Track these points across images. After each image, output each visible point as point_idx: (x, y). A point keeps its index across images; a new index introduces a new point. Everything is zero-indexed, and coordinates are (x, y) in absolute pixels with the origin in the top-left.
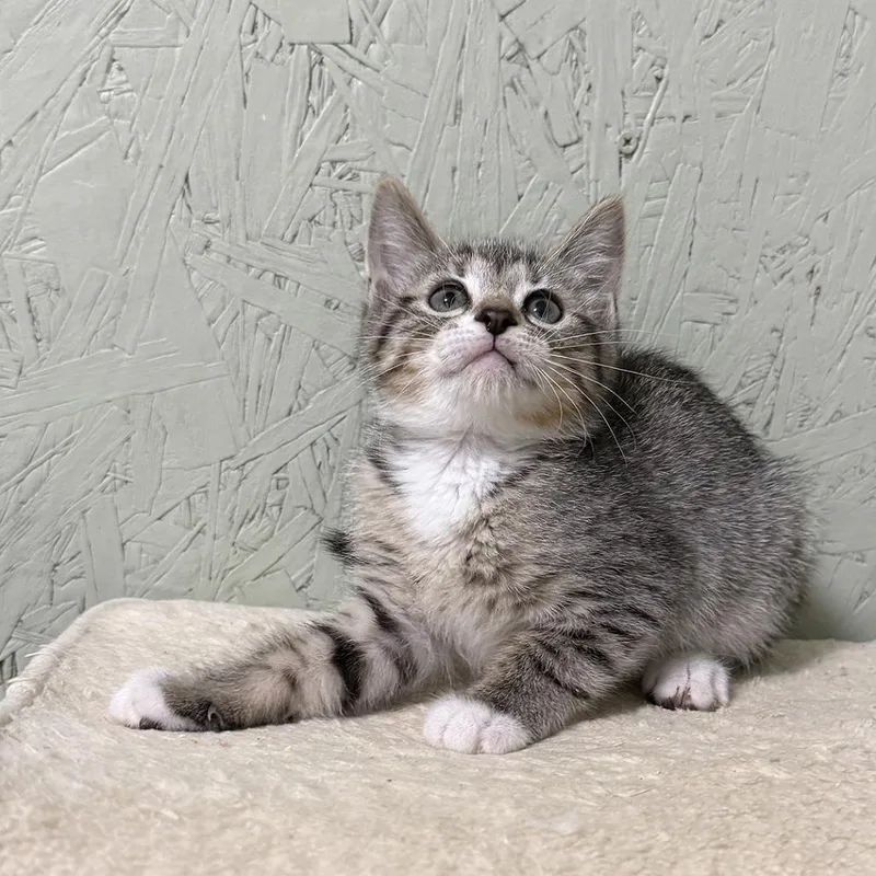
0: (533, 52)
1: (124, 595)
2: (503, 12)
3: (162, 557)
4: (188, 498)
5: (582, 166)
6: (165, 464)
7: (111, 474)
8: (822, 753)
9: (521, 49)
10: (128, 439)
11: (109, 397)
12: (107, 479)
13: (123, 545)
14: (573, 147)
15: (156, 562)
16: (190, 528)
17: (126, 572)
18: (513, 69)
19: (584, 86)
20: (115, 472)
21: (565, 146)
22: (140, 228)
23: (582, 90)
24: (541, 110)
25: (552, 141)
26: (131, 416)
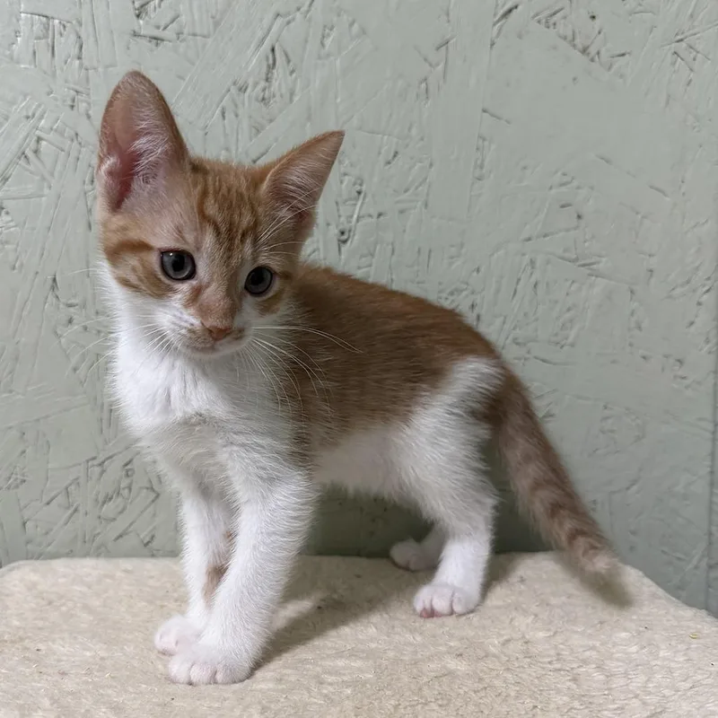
1: (27, 559)
2: (254, 158)
3: (51, 530)
4: (67, 488)
5: (314, 252)
6: (50, 466)
7: (14, 476)
8: (494, 646)
10: (24, 452)
11: (11, 424)
12: (12, 480)
13: (24, 524)
15: (47, 533)
16: (68, 508)
17: (28, 542)
20: (16, 474)
22: (25, 313)
26: (25, 436)
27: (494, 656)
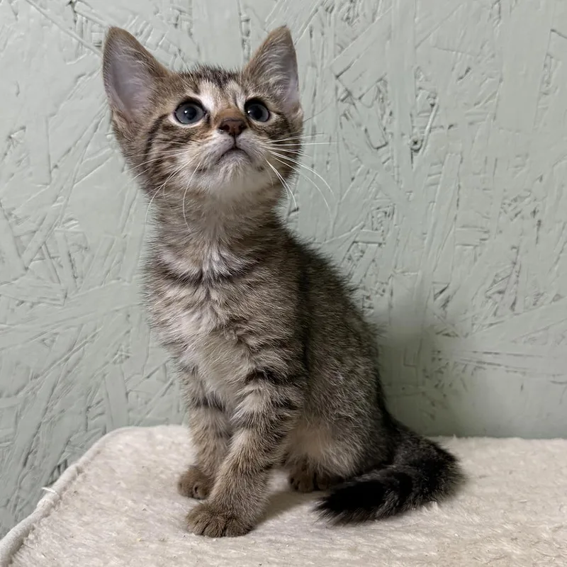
0: (356, 95)
1: (129, 425)
2: (338, 73)
3: (150, 400)
4: (164, 364)
5: (388, 159)
6: (150, 345)
7: (119, 353)
9: (349, 94)
10: (128, 332)
11: (117, 308)
12: (117, 356)
13: (127, 394)
14: (384, 149)
15: (146, 403)
16: (165, 382)
17: (129, 411)
18: (345, 106)
19: (388, 112)
20: (122, 351)
21: (378, 148)
22: (132, 211)
23: (386, 116)
24: (363, 129)
25: (371, 146)
26: (130, 319)
27: (546, 542)
